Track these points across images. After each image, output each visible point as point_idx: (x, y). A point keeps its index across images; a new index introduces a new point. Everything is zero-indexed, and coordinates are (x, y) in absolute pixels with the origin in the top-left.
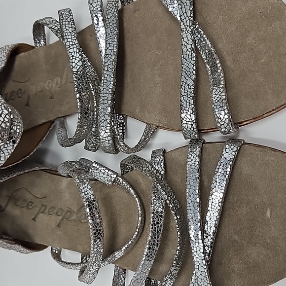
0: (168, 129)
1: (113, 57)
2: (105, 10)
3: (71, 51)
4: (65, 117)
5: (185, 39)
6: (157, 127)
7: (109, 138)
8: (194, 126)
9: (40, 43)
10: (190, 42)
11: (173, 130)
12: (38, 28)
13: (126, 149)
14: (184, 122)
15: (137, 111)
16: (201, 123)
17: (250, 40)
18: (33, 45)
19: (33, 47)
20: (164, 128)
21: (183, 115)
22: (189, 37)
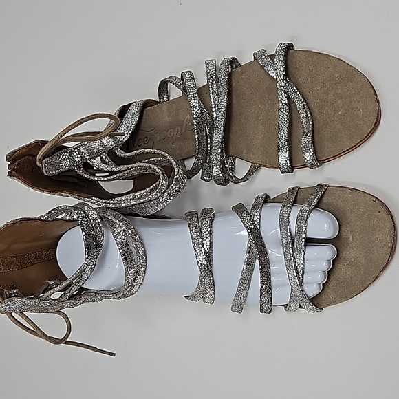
0: (269, 167)
1: (223, 110)
2: (218, 74)
3: (193, 101)
4: (184, 159)
5: (281, 96)
6: (261, 166)
7: (220, 172)
8: (288, 162)
9: (163, 99)
10: (285, 98)
11: (273, 167)
12: (163, 86)
13: (234, 179)
14: (280, 158)
15: (244, 153)
16: (294, 161)
17: (331, 97)
18: (158, 100)
19: (158, 102)
20: (266, 166)
21: (279, 154)
22: (283, 94)
